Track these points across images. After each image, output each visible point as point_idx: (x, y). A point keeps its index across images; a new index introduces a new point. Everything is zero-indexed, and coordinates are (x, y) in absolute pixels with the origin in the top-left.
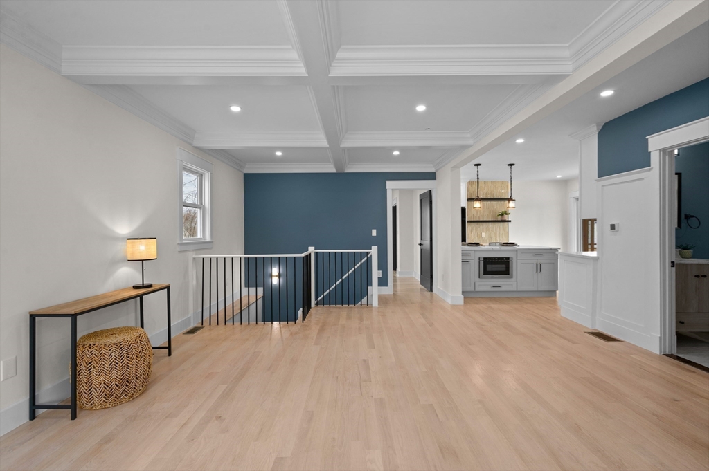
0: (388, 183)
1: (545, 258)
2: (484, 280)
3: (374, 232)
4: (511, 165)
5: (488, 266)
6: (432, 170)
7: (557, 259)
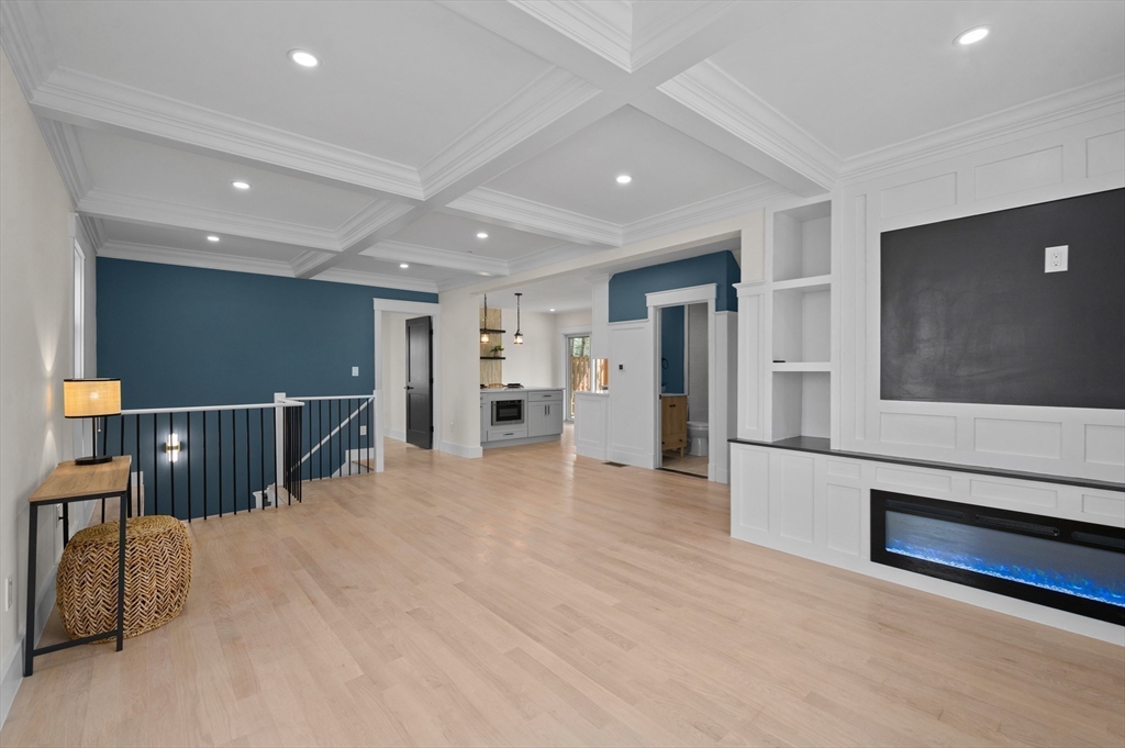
0: (376, 301)
1: (551, 400)
2: (496, 427)
3: (355, 371)
4: (518, 295)
5: (501, 411)
6: (435, 291)
7: (562, 400)
